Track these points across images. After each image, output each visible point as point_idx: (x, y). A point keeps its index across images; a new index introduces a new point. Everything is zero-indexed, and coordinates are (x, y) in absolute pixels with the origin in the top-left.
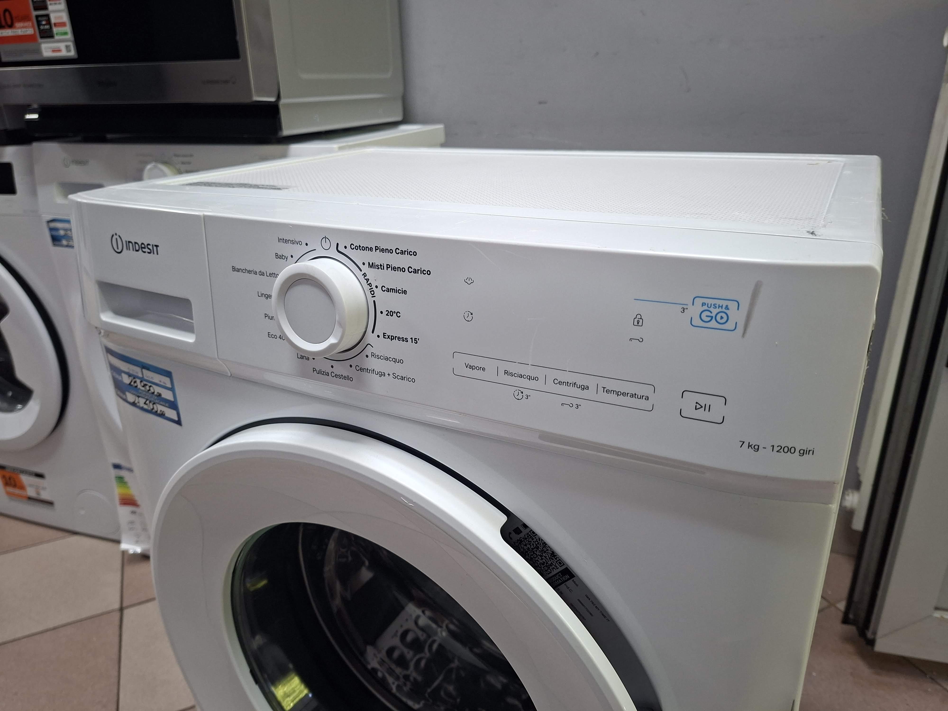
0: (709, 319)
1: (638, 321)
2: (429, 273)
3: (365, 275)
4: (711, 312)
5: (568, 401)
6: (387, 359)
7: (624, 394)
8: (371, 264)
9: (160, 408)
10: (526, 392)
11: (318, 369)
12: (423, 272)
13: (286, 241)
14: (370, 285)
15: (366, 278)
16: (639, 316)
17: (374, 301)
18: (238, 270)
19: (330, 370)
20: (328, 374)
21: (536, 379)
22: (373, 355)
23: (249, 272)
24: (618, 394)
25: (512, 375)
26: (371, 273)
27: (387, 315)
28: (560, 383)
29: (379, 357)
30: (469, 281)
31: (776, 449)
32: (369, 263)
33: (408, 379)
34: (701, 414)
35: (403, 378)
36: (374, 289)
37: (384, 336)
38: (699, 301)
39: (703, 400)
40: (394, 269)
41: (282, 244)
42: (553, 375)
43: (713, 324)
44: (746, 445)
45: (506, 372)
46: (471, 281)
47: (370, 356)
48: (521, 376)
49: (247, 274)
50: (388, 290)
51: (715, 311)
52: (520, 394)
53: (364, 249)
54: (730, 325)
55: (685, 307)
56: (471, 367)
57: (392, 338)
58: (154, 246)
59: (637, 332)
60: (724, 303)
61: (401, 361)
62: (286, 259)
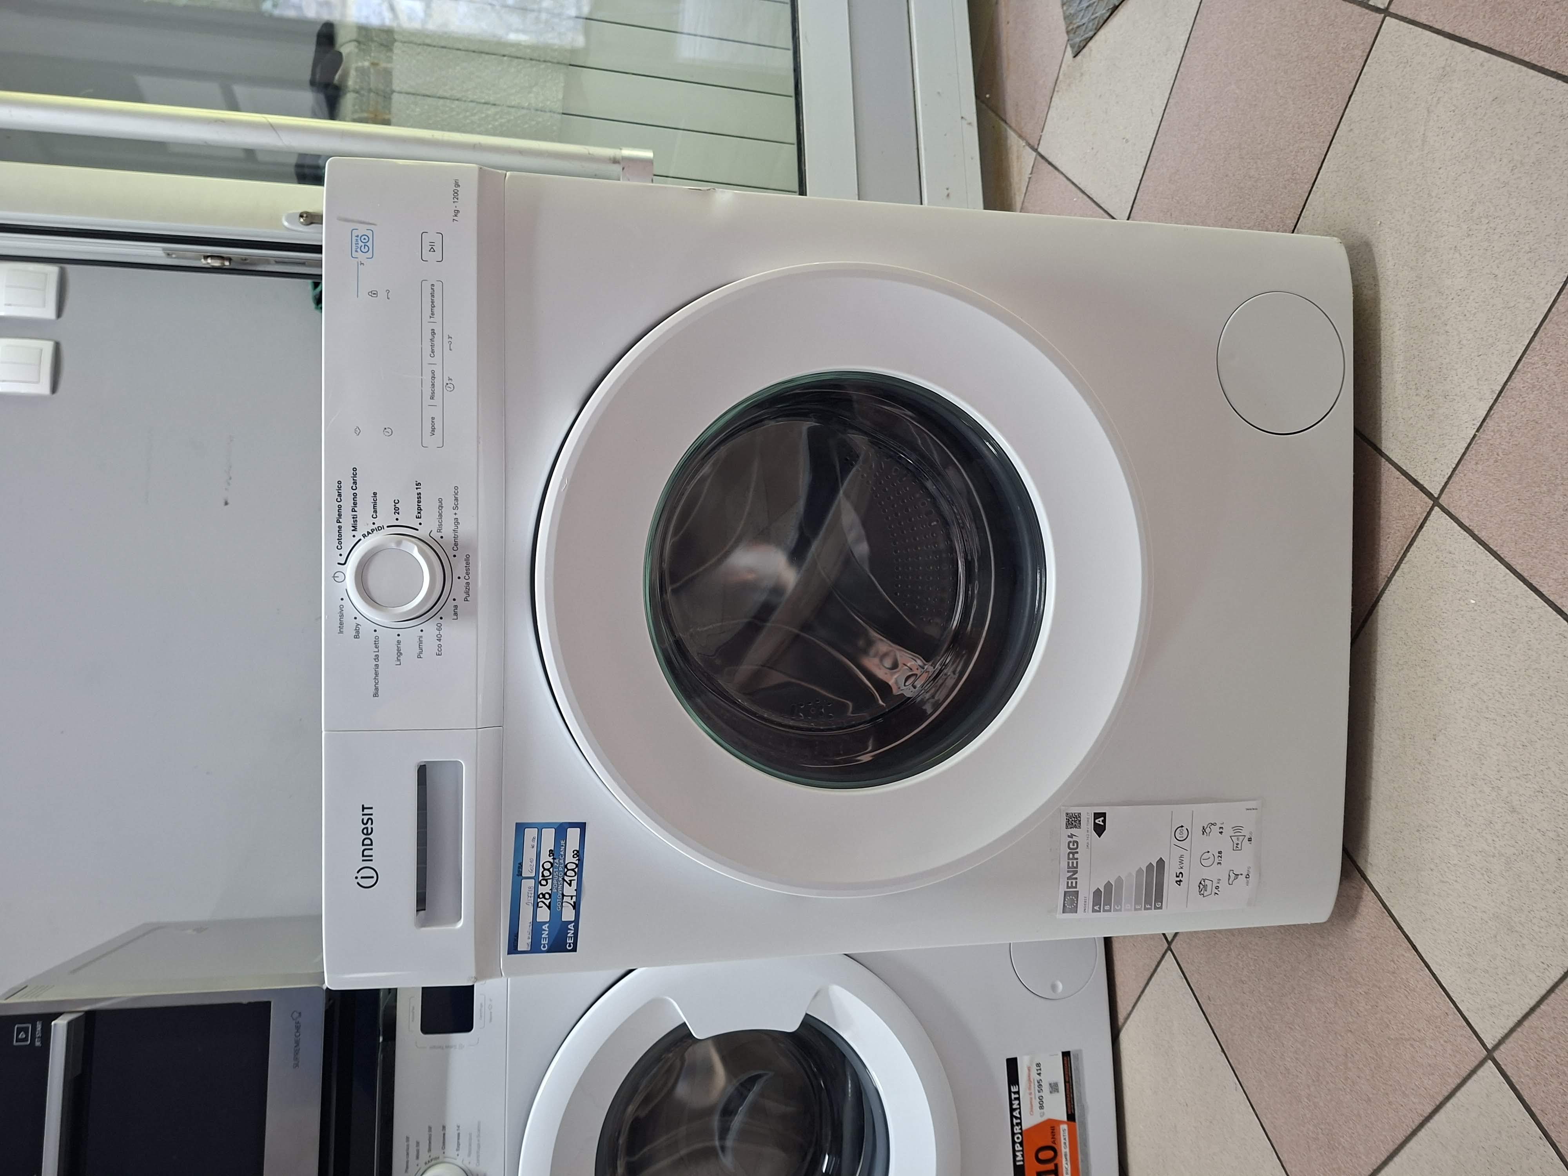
0: (366, 247)
1: (373, 294)
2: (355, 469)
3: (364, 536)
4: (361, 246)
5: (446, 346)
6: (440, 515)
7: (433, 302)
8: (353, 528)
9: (570, 858)
10: (446, 381)
11: (465, 595)
12: (355, 475)
13: (341, 623)
14: (373, 530)
15: (367, 535)
16: (370, 294)
17: (388, 527)
18: (377, 689)
19: (463, 582)
20: (468, 583)
21: (433, 372)
22: (439, 531)
23: (377, 674)
24: (433, 307)
25: (433, 393)
26: (362, 529)
27: (398, 513)
28: (433, 352)
29: (440, 525)
30: (357, 431)
31: (456, 200)
32: (353, 530)
33: (456, 494)
34: (438, 248)
35: (456, 499)
36: (376, 526)
37: (419, 518)
38: (354, 254)
39: (426, 248)
40: (355, 504)
41: (344, 630)
42: (427, 359)
43: (370, 244)
44: (455, 218)
45: (432, 398)
46: (358, 429)
47: (440, 534)
48: (433, 385)
49: (380, 677)
50: (375, 512)
51: (360, 244)
52: (449, 385)
53: (340, 535)
54: (369, 234)
55: (359, 263)
56: (433, 430)
57: (420, 509)
58: (364, 813)
59: (382, 294)
60: (354, 238)
61: (440, 500)
62: (359, 626)
